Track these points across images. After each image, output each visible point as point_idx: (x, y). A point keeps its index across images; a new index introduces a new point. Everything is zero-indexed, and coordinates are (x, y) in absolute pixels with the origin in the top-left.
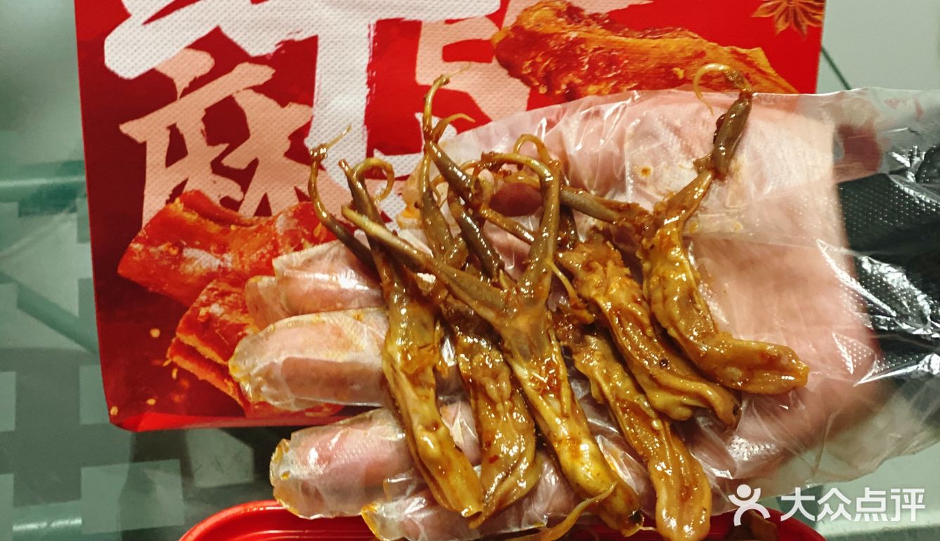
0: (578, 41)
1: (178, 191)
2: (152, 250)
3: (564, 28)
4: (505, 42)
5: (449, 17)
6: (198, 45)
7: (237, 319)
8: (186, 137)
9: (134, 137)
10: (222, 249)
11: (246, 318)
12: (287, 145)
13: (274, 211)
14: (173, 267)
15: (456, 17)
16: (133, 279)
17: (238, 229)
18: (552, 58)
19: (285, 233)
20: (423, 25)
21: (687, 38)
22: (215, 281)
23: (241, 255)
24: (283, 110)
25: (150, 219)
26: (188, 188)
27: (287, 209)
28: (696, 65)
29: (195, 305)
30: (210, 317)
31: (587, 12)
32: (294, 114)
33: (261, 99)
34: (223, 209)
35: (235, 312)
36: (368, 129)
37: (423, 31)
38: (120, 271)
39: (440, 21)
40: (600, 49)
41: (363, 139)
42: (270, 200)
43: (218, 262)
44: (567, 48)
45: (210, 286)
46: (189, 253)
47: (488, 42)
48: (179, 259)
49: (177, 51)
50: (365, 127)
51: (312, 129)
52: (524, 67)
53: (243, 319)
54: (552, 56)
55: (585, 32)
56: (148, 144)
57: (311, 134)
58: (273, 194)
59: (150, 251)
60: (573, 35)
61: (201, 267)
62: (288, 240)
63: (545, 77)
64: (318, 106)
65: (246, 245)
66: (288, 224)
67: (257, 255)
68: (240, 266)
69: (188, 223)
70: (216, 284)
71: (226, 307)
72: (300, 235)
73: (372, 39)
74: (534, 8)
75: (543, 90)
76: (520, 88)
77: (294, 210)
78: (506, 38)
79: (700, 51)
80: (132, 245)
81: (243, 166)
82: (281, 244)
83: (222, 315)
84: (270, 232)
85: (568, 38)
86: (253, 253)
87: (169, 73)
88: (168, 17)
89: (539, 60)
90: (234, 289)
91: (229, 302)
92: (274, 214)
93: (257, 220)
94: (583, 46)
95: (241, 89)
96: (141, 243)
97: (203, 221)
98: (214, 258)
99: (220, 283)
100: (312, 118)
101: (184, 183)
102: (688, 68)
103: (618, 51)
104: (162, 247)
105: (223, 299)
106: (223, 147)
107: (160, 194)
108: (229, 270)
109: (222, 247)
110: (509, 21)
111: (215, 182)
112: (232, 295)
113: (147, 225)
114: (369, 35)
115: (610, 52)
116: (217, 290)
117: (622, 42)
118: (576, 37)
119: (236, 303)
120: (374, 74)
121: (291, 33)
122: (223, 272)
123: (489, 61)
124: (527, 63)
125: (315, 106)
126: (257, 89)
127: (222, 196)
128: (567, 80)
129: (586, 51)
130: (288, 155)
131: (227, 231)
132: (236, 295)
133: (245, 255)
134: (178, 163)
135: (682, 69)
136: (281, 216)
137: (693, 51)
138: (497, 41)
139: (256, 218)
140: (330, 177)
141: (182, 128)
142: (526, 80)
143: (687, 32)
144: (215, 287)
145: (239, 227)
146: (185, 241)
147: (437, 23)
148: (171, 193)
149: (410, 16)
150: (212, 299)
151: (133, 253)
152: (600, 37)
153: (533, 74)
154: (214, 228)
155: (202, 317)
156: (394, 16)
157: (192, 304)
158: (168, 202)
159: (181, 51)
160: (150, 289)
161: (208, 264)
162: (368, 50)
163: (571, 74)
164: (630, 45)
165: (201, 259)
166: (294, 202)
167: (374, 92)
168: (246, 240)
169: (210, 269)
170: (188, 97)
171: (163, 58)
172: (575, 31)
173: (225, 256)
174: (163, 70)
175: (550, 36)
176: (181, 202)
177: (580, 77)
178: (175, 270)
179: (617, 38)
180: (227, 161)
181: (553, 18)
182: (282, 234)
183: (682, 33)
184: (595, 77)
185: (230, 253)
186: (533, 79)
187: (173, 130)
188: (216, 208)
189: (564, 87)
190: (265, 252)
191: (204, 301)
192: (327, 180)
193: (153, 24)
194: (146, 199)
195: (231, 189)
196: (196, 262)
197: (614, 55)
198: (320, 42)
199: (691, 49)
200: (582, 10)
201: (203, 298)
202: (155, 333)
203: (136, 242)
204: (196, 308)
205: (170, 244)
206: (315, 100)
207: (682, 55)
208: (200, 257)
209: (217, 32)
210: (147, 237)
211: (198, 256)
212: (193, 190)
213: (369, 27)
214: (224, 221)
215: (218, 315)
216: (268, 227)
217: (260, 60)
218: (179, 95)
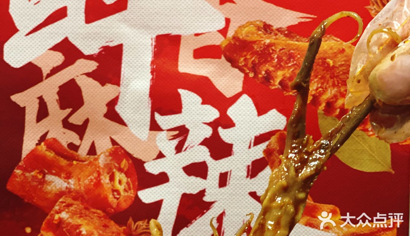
0: (270, 45)
1: (43, 138)
2: (27, 174)
3: (262, 37)
4: (229, 46)
5: (196, 32)
6: (55, 48)
7: (76, 222)
8: (48, 104)
9: (18, 103)
10: (68, 177)
11: (81, 220)
12: (105, 110)
13: (98, 152)
14: (39, 187)
15: (200, 32)
16: (15, 193)
17: (78, 163)
18: (256, 56)
19: (104, 166)
20: (182, 38)
21: (333, 41)
22: (64, 197)
23: (79, 180)
24: (103, 88)
25: (26, 154)
26: (49, 136)
27: (105, 151)
28: (339, 58)
29: (52, 212)
30: (61, 220)
31: (275, 27)
32: (110, 90)
33: (91, 80)
34: (69, 150)
35: (75, 217)
36: (151, 99)
37: (182, 41)
38: (8, 187)
39: (192, 34)
40: (283, 49)
41: (148, 106)
42: (96, 145)
43: (65, 185)
44: (264, 49)
45: (61, 200)
46: (49, 178)
47: (218, 47)
48: (43, 182)
49: (44, 51)
50: (150, 99)
51: (119, 100)
52: (240, 61)
53: (79, 221)
54: (256, 54)
55: (274, 39)
56: (27, 108)
57: (119, 103)
58: (98, 141)
59: (26, 175)
60: (268, 41)
61: (56, 187)
62: (106, 170)
63: (253, 67)
64: (123, 87)
65: (82, 174)
66: (106, 161)
67: (88, 180)
68: (78, 187)
69: (48, 158)
70: (64, 199)
71: (70, 214)
72: (113, 167)
73: (153, 47)
74: (244, 26)
75: (251, 75)
76: (238, 74)
77: (109, 151)
78: (230, 44)
79: (341, 49)
80: (15, 170)
81: (80, 123)
82: (102, 173)
83: (68, 218)
84: (96, 165)
85: (265, 43)
86: (86, 179)
87: (39, 65)
88: (39, 32)
89: (248, 57)
90: (75, 202)
91: (72, 210)
92: (98, 154)
93: (88, 158)
94: (273, 48)
95: (78, 75)
96: (21, 169)
97: (57, 157)
98: (63, 182)
99: (67, 198)
100: (119, 93)
101: (47, 133)
102: (335, 59)
103: (294, 50)
104: (33, 173)
105: (68, 209)
106: (69, 111)
107: (33, 140)
108: (72, 190)
109: (68, 175)
110: (231, 33)
111: (64, 133)
112: (74, 206)
113: (24, 158)
114: (152, 44)
115: (289, 51)
116: (65, 202)
117: (296, 44)
118: (269, 43)
119: (76, 211)
120: (155, 67)
121: (107, 42)
122: (69, 191)
123: (220, 58)
124: (242, 59)
125: (121, 86)
126: (88, 75)
127: (69, 142)
128: (265, 68)
129: (276, 51)
130: (106, 116)
131: (71, 165)
132: (76, 206)
133: (82, 180)
134: (43, 121)
135: (331, 60)
136: (102, 155)
137: (337, 49)
138: (224, 46)
139: (88, 156)
140: (130, 131)
141: (46, 99)
142: (241, 70)
143: (333, 37)
144: (64, 201)
145: (78, 162)
146: (47, 170)
147: (190, 36)
148: (39, 139)
149: (174, 32)
150: (62, 209)
151: (16, 176)
152: (283, 42)
153: (246, 65)
154: (63, 162)
155: (56, 220)
156: (166, 32)
157: (50, 211)
158: (37, 144)
159: (46, 52)
160: (26, 201)
161: (60, 186)
162: (151, 53)
163: (267, 65)
164: (301, 46)
165: (56, 182)
166: (110, 146)
167: (154, 78)
168: (82, 171)
169: (61, 189)
170: (49, 79)
171: (36, 56)
172: (268, 39)
173: (70, 181)
174: (36, 63)
175: (254, 42)
176: (45, 145)
177: (273, 66)
178: (41, 188)
179: (292, 42)
180: (71, 120)
181: (255, 32)
182: (102, 166)
183: (330, 38)
184: (281, 66)
185: (73, 179)
186: (245, 69)
187: (41, 99)
188: (65, 150)
189: (263, 73)
190: (93, 178)
191: (57, 210)
192: (129, 132)
193: (31, 35)
194: (24, 142)
195: (73, 138)
196: (53, 184)
197: (292, 53)
198: (124, 48)
199: (336, 48)
200: (272, 26)
201: (57, 208)
202: (28, 230)
203: (18, 169)
204: (53, 214)
205: (38, 171)
206: (121, 82)
207: (331, 51)
208: (55, 181)
209: (66, 40)
210: (24, 166)
211: (53, 180)
212: (52, 138)
213: (152, 39)
214: (70, 158)
215: (65, 219)
216: (94, 162)
217: (90, 57)
218: (44, 78)
